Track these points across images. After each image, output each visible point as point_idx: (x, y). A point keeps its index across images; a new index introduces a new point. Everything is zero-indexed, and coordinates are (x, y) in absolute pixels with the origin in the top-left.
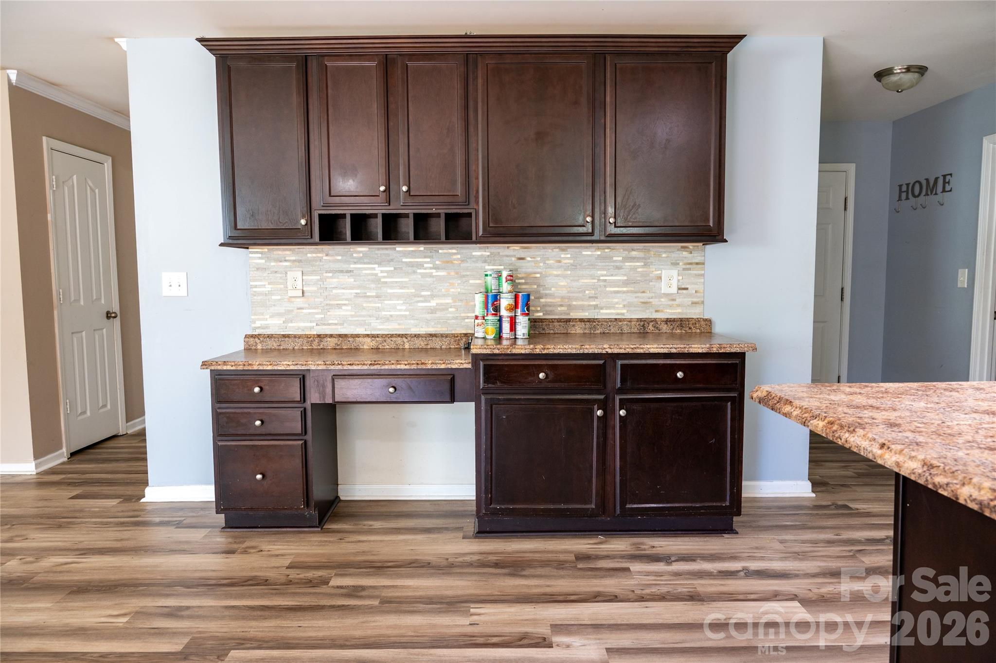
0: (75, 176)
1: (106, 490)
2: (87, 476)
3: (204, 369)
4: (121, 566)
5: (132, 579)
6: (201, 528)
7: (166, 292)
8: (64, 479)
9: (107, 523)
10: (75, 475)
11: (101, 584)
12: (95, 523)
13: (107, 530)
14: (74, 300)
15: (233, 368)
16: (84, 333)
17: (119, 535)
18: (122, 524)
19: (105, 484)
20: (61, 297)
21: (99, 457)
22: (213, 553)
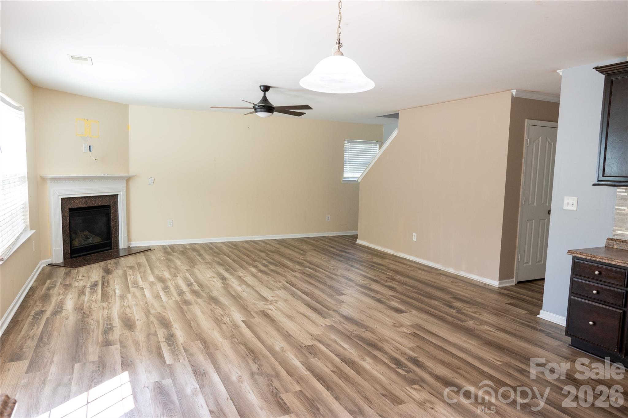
0: (541, 137)
1: (524, 305)
2: (520, 296)
3: (568, 254)
4: (511, 342)
5: (512, 349)
6: (559, 340)
7: (566, 207)
8: (509, 293)
9: (516, 321)
10: (514, 293)
11: (499, 345)
12: (511, 319)
13: (514, 324)
14: (531, 203)
15: (585, 257)
16: (534, 221)
17: (518, 328)
18: (522, 324)
19: (526, 302)
20: (524, 201)
21: (530, 287)
22: (557, 355)
